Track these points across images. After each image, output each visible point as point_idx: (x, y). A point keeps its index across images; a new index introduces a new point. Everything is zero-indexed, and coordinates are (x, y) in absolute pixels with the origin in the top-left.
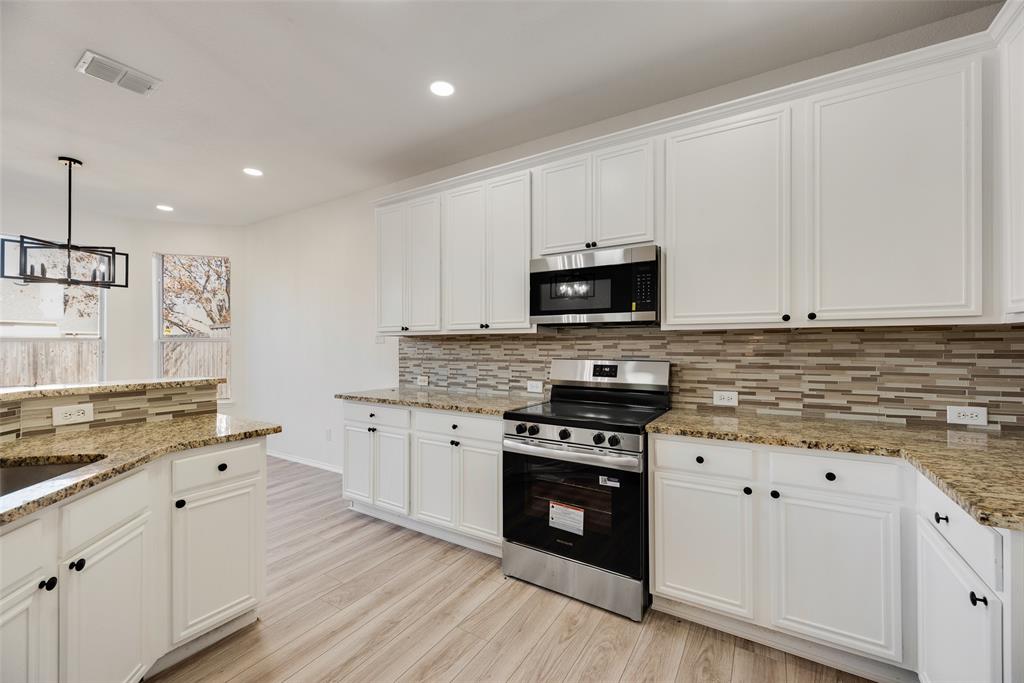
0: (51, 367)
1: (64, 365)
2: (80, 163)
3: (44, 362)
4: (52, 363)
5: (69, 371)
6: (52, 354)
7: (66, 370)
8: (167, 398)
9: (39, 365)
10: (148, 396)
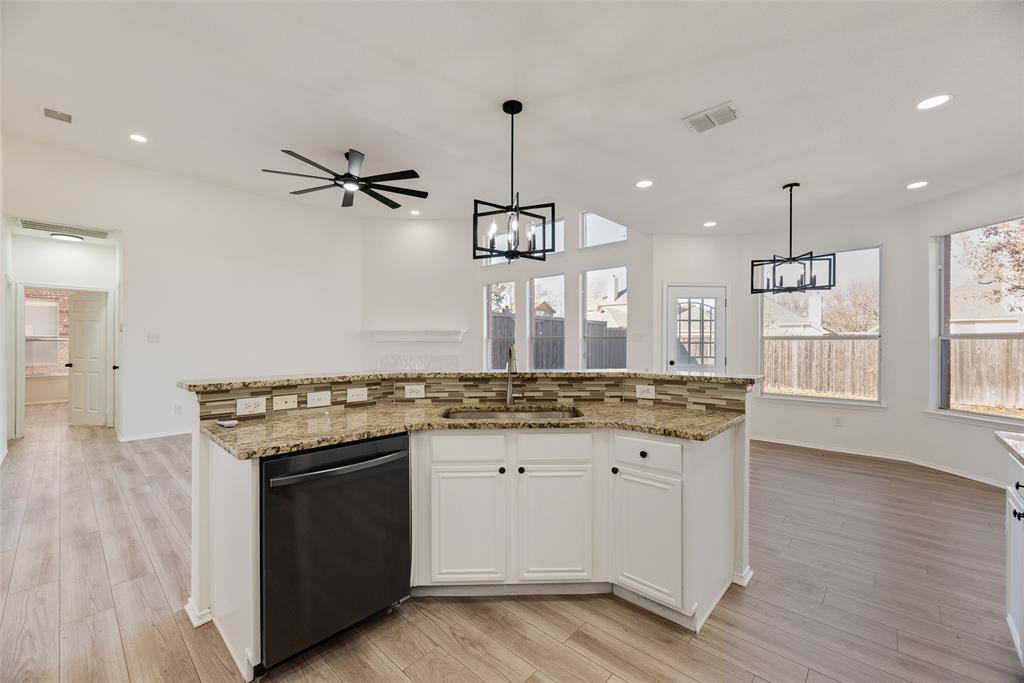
0: (977, 365)
1: (990, 364)
2: (797, 185)
3: (970, 359)
4: (979, 360)
5: (996, 370)
6: (978, 352)
7: (993, 369)
8: (701, 391)
9: (966, 364)
10: (690, 386)
